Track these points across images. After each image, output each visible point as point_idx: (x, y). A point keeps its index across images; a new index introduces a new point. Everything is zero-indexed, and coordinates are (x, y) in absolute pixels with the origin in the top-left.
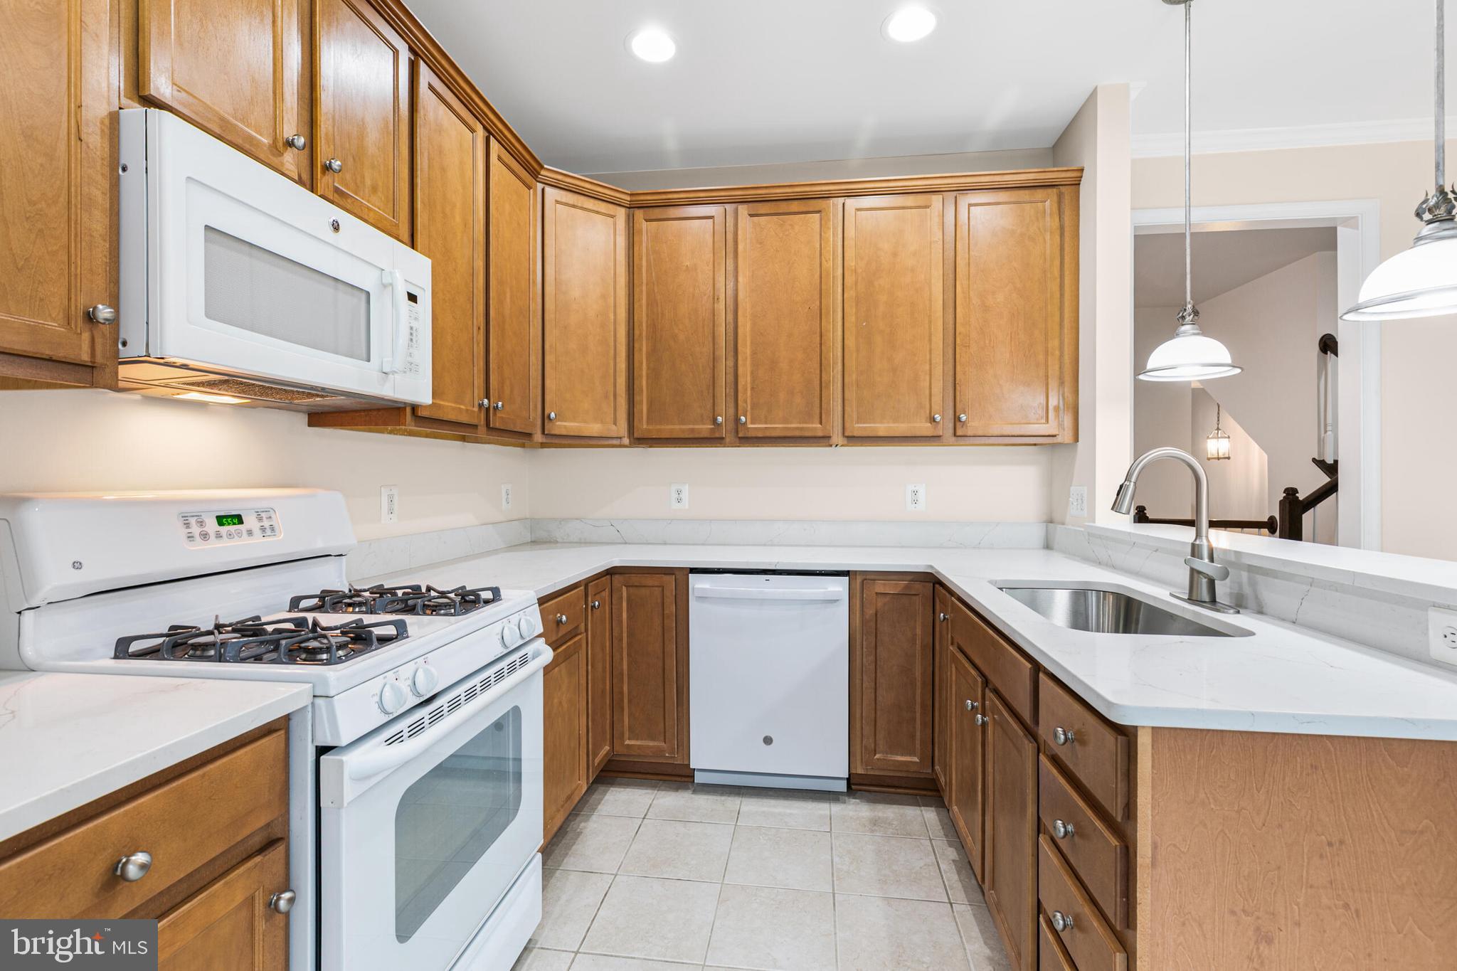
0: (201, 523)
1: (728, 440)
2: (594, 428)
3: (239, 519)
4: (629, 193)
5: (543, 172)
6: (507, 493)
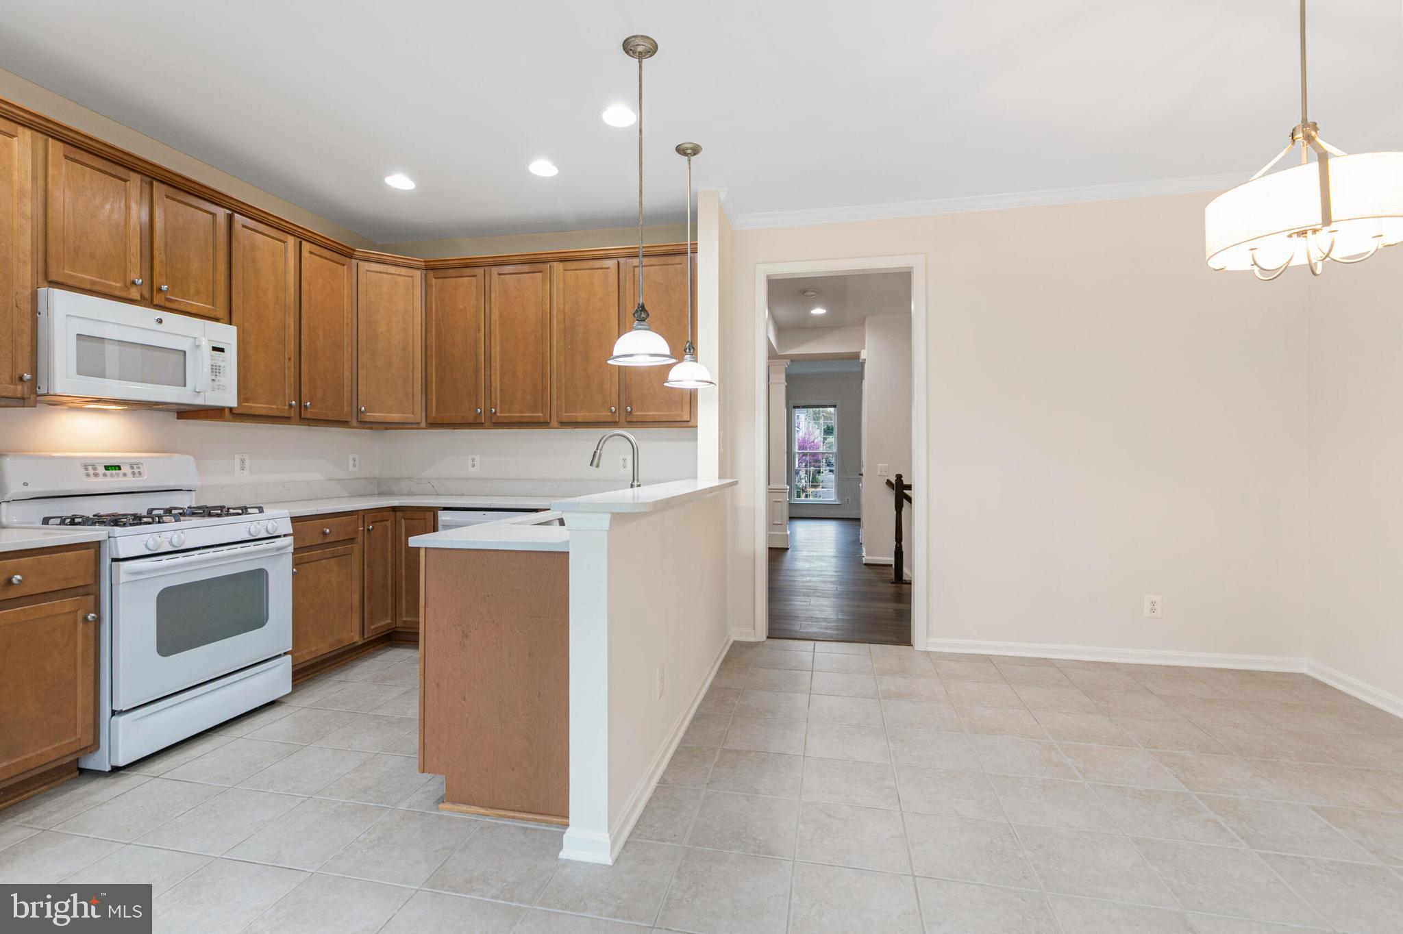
0: (95, 469)
1: (486, 424)
2: (395, 417)
3: (119, 468)
4: (422, 260)
5: (356, 253)
6: (354, 460)
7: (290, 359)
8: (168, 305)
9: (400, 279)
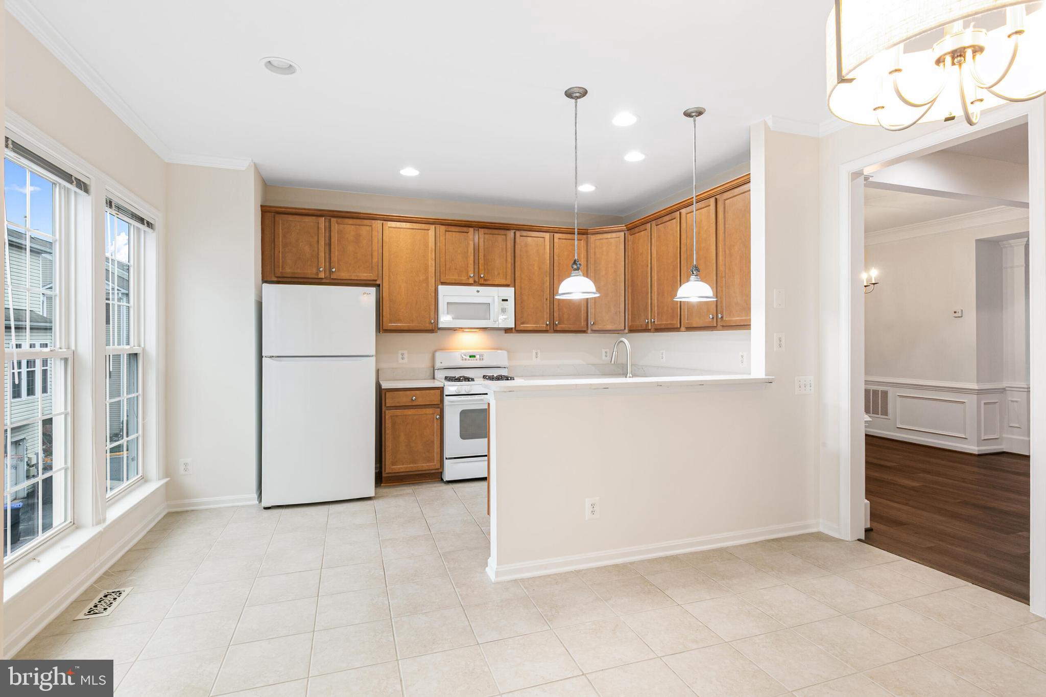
0: (466, 357)
3: (475, 356)
6: (606, 353)
7: (547, 299)
8: (485, 283)
9: (612, 240)
